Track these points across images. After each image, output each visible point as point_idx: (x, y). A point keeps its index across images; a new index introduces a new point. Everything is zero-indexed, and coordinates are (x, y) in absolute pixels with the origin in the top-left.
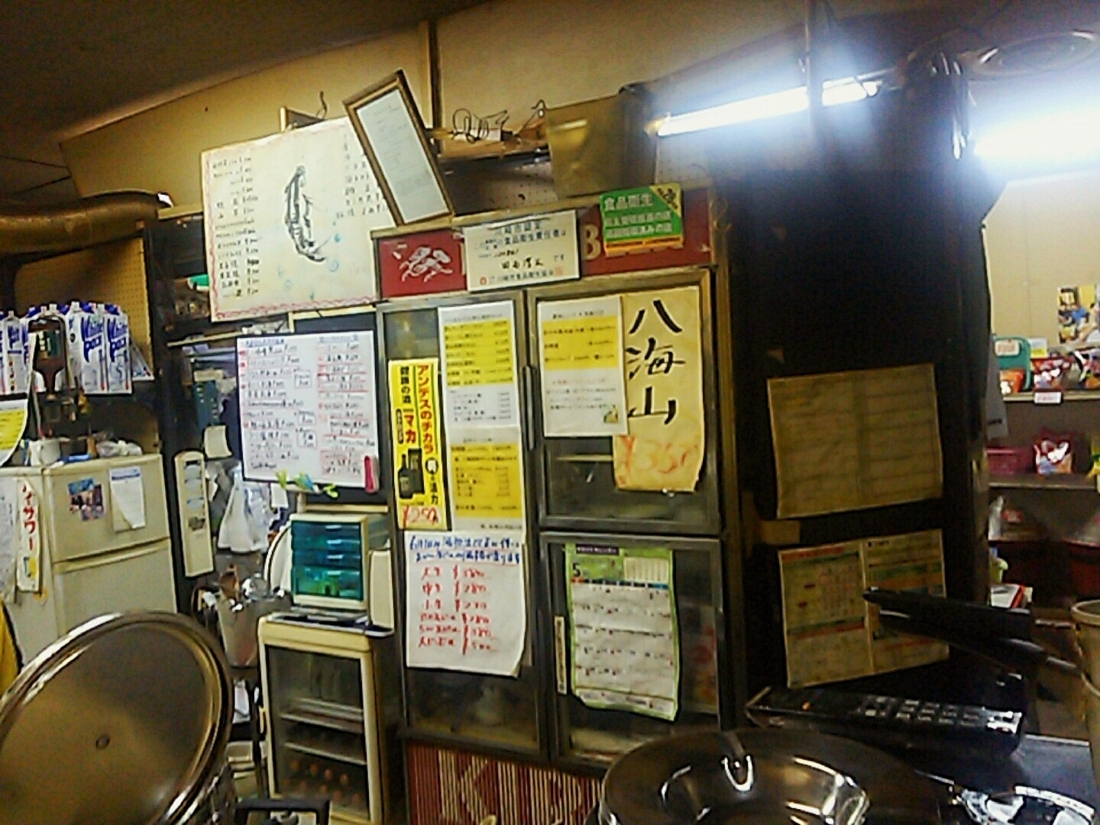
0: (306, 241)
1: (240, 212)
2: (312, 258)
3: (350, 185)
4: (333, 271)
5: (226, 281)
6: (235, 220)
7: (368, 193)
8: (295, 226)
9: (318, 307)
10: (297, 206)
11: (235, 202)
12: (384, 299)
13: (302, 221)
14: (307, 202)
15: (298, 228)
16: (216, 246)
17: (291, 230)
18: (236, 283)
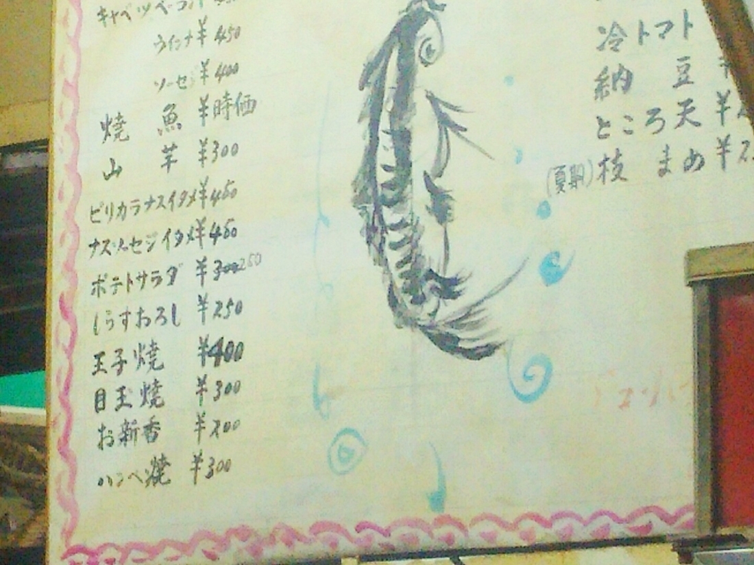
0: (431, 274)
1: (187, 154)
2: (447, 343)
3: (612, 61)
4: (526, 399)
5: (113, 420)
6: (163, 185)
7: (684, 93)
8: (390, 216)
9: (460, 541)
10: (403, 138)
11: (171, 118)
12: (724, 531)
13: (419, 195)
14: (445, 123)
15: (402, 225)
16: (85, 286)
17: (374, 231)
18: (152, 428)
